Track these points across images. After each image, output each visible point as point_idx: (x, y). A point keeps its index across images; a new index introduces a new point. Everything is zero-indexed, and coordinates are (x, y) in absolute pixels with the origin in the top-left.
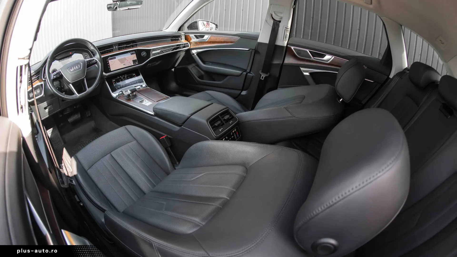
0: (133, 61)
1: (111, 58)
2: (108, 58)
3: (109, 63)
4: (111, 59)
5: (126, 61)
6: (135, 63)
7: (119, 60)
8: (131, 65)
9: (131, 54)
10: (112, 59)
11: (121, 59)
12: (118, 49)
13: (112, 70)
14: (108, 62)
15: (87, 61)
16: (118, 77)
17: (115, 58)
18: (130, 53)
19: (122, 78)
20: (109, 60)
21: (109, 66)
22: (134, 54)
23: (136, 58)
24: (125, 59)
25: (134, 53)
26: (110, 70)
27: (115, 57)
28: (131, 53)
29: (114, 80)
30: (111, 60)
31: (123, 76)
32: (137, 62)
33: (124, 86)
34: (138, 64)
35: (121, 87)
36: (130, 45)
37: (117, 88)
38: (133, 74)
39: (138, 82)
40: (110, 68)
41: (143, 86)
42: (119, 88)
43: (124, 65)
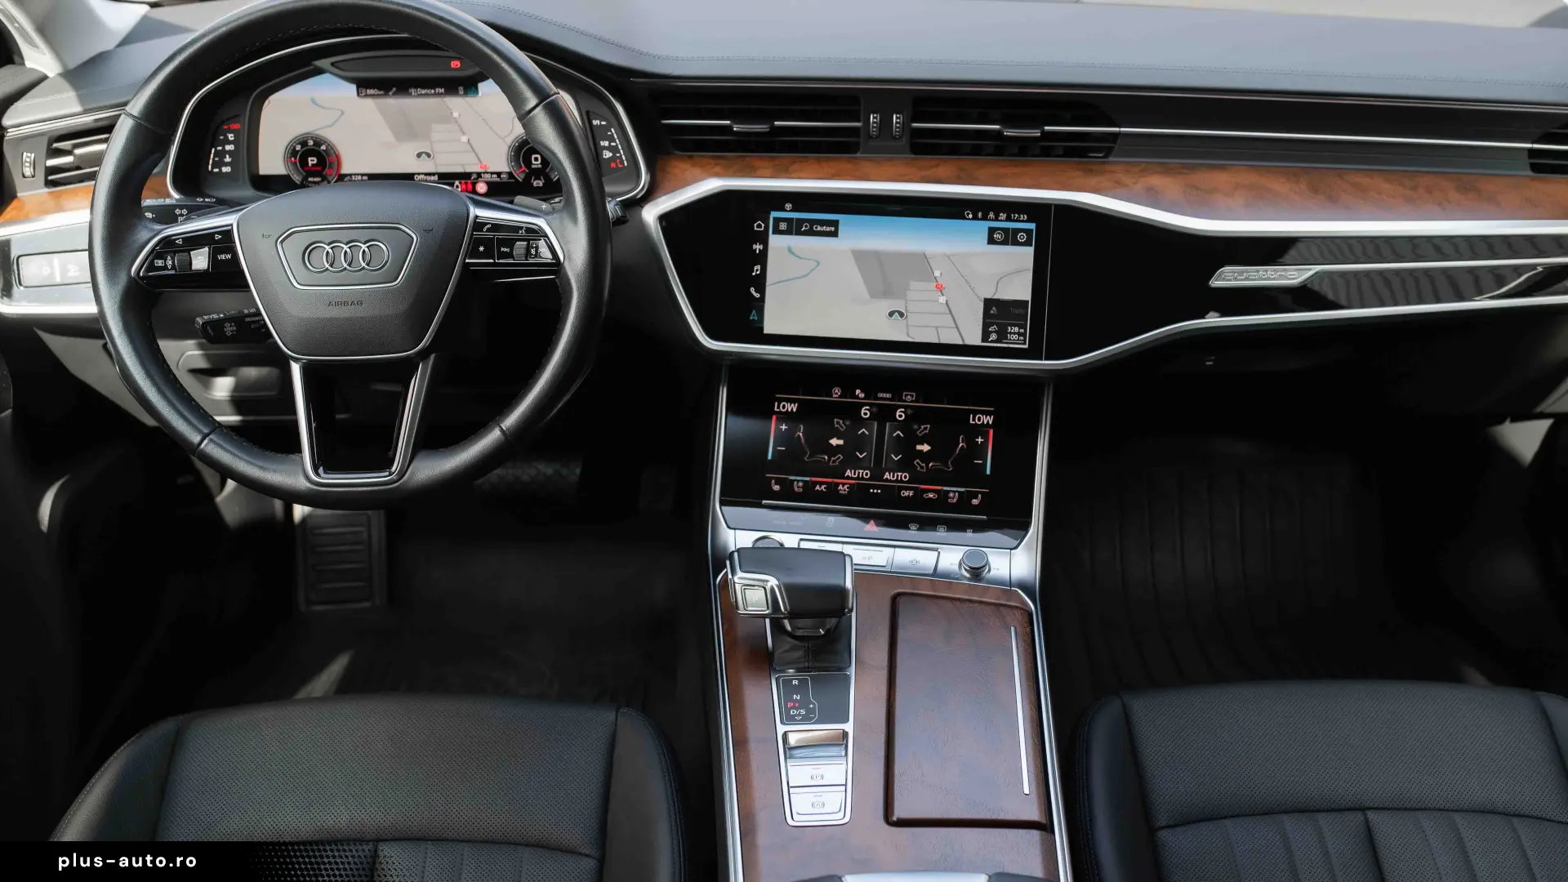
0: (989, 303)
1: (801, 222)
2: (774, 214)
3: (762, 258)
4: (795, 228)
5: (919, 290)
6: (1002, 336)
7: (860, 256)
8: (950, 338)
9: (991, 241)
10: (799, 233)
11: (877, 255)
12: (905, 141)
13: (769, 328)
14: (758, 247)
15: (478, 225)
17: (835, 234)
18: (983, 226)
19: (865, 412)
20: (777, 231)
21: (761, 289)
22: (1016, 243)
23: (1021, 289)
24: (920, 265)
25: (1028, 232)
26: (754, 316)
27: (835, 223)
28: (992, 231)
29: (792, 407)
30: (789, 232)
31: (881, 395)
32: (1022, 331)
33: (840, 487)
34: (1026, 346)
35: (818, 488)
36: (1037, 133)
37: (776, 484)
38: (975, 413)
39: (975, 502)
40: (762, 299)
41: (989, 571)
42: (796, 489)
43: (891, 314)
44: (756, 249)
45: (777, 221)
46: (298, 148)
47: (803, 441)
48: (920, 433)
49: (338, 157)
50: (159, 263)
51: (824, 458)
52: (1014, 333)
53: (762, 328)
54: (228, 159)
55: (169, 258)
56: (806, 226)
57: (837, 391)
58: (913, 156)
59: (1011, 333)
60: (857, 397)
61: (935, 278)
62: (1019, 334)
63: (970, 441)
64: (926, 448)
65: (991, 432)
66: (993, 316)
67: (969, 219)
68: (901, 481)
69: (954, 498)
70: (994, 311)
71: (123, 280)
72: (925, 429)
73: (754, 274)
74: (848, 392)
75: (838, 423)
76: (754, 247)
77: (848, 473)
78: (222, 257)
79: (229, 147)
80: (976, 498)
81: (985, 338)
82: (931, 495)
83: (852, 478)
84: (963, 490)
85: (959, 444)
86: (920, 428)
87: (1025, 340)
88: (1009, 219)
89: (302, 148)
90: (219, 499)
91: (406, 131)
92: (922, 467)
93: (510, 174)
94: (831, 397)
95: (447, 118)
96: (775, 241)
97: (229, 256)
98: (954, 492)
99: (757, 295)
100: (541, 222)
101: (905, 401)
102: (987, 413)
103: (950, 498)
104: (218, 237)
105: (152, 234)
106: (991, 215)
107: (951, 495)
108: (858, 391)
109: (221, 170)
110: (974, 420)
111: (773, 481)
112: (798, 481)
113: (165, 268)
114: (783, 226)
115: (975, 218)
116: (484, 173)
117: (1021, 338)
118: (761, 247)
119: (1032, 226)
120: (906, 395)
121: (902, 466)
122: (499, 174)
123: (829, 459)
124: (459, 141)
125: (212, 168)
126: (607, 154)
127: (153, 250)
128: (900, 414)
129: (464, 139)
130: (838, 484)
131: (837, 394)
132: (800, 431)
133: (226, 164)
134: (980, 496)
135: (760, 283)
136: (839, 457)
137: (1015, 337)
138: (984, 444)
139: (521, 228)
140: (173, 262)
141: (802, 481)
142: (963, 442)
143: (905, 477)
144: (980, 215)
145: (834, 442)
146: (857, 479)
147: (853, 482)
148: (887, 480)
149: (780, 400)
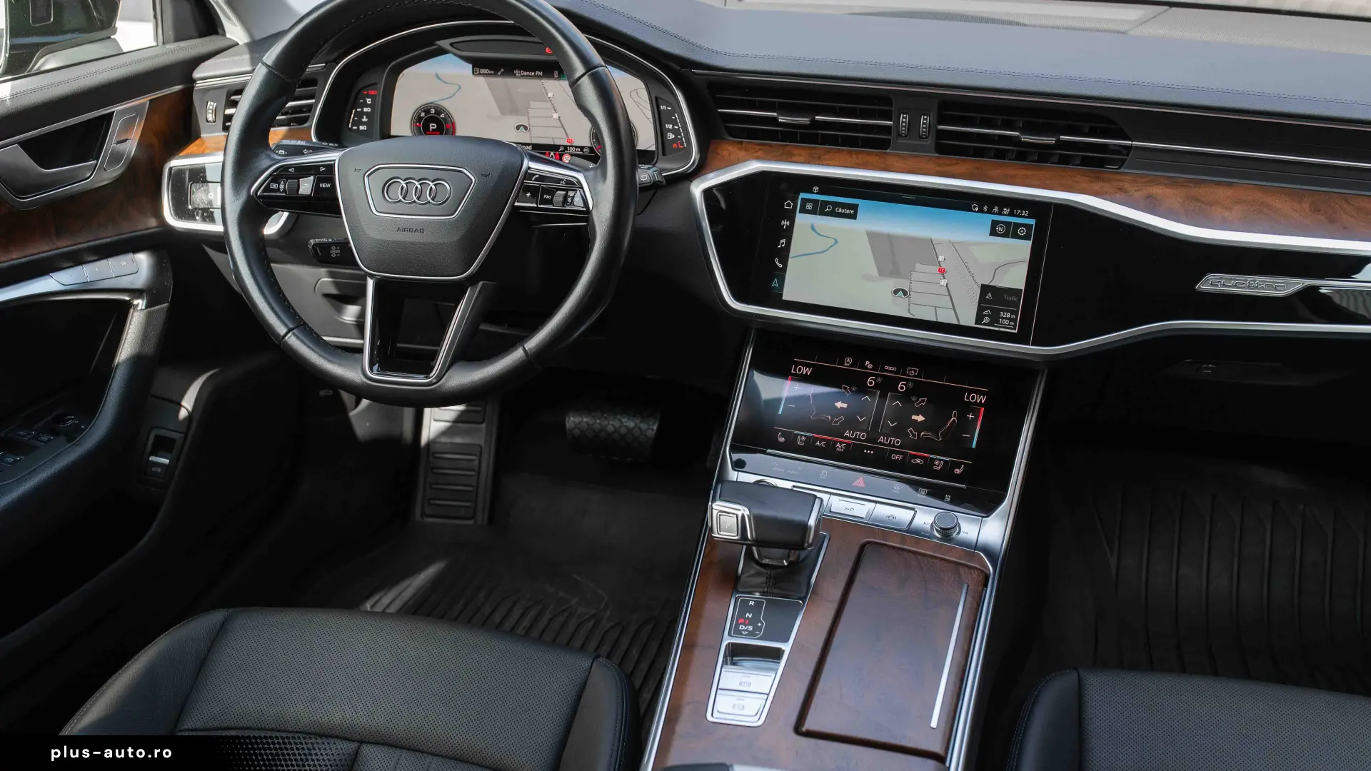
0: (985, 289)
1: (825, 203)
2: (802, 195)
3: (788, 233)
4: (819, 209)
5: (924, 272)
6: (995, 320)
7: (872, 236)
8: (947, 317)
9: (993, 233)
10: (823, 213)
11: (890, 238)
12: (930, 142)
14: (785, 223)
15: (528, 175)
16: (849, 360)
17: (854, 217)
18: (988, 219)
19: (870, 381)
20: (803, 211)
21: (785, 261)
22: (1016, 236)
23: (1016, 279)
24: (927, 250)
25: (1028, 227)
26: (775, 284)
27: (855, 207)
28: (995, 223)
29: (807, 371)
30: (813, 212)
31: (887, 368)
32: (1014, 316)
33: (838, 445)
34: (1016, 331)
35: (818, 443)
36: (1051, 140)
37: (782, 436)
38: (970, 392)
39: (957, 471)
40: (784, 270)
41: (959, 533)
42: (799, 443)
43: (896, 292)
44: (783, 226)
45: (805, 201)
46: (423, 115)
48: (917, 405)
49: (453, 124)
50: (274, 186)
51: (828, 418)
52: (1006, 318)
53: (782, 295)
54: (365, 119)
55: (282, 183)
56: (829, 208)
57: (848, 361)
58: (937, 155)
59: (1003, 318)
60: (866, 368)
61: (939, 262)
62: (1010, 319)
63: (962, 417)
64: (920, 418)
65: (983, 410)
66: (988, 301)
67: (975, 212)
68: (894, 446)
69: (938, 466)
70: (989, 296)
71: (243, 196)
72: (923, 402)
73: (779, 246)
74: (858, 361)
75: (845, 388)
76: (783, 223)
77: (847, 433)
78: (323, 185)
79: (366, 110)
80: (959, 468)
81: (978, 320)
82: (918, 461)
83: (849, 438)
84: (948, 459)
85: (951, 418)
86: (918, 401)
87: (1015, 326)
88: (1011, 214)
89: (425, 115)
90: (352, 414)
91: (509, 107)
92: (914, 435)
93: (591, 148)
94: (843, 365)
95: (543, 97)
96: (801, 219)
97: (329, 185)
98: (940, 460)
99: (780, 266)
100: (580, 177)
101: (908, 375)
102: (980, 393)
103: (936, 465)
104: (322, 169)
105: (272, 163)
106: (996, 209)
107: (937, 462)
108: (867, 363)
109: (358, 128)
110: (968, 398)
111: (780, 433)
112: (802, 436)
113: (278, 190)
114: (809, 206)
115: (981, 211)
116: (570, 146)
117: (1012, 323)
118: (788, 223)
119: (1032, 222)
120: (910, 370)
121: (896, 432)
122: (582, 148)
123: (832, 419)
124: (552, 117)
125: (352, 126)
126: (671, 136)
127: (271, 175)
128: (901, 386)
129: (556, 116)
130: (836, 442)
131: (848, 363)
133: (363, 124)
134: (963, 466)
135: (784, 255)
136: (842, 419)
137: (1006, 322)
138: (975, 421)
139: (562, 180)
140: (285, 186)
141: (806, 436)
142: (955, 416)
143: (898, 442)
144: (985, 208)
145: (839, 404)
146: (854, 439)
147: (850, 441)
148: (881, 443)
149: (797, 364)
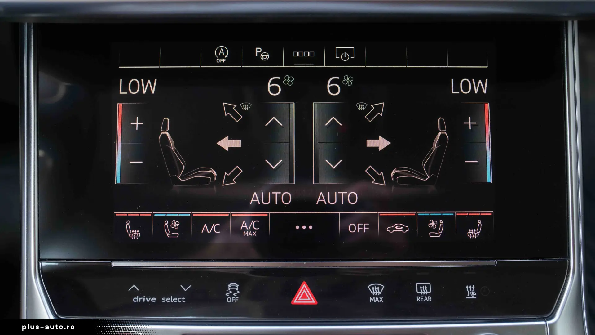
19: (273, 87)
29: (149, 87)
31: (297, 54)
33: (244, 225)
35: (205, 229)
37: (133, 227)
38: (458, 75)
39: (473, 233)
47: (172, 147)
48: (370, 117)
51: (212, 175)
57: (222, 52)
60: (257, 61)
63: (455, 127)
64: (382, 143)
65: (487, 106)
68: (347, 206)
69: (437, 231)
72: (378, 109)
74: (241, 52)
75: (229, 109)
77: (255, 198)
80: (475, 228)
82: (398, 229)
83: (262, 207)
84: (450, 213)
85: (437, 132)
86: (369, 108)
92: (379, 179)
94: (213, 62)
98: (437, 218)
101: (340, 62)
102: (476, 75)
103: (432, 230)
107: (433, 224)
108: (258, 50)
110: (457, 88)
111: (128, 223)
112: (170, 219)
120: (340, 52)
121: (345, 179)
123: (220, 176)
128: (333, 86)
130: (239, 221)
131: (222, 56)
132: (165, 129)
134: (480, 222)
136: (237, 171)
138: (479, 129)
141: (177, 218)
142: (442, 128)
143: (352, 198)
145: (226, 143)
146: (272, 207)
147: (265, 214)
148: (322, 206)
149: (127, 76)
